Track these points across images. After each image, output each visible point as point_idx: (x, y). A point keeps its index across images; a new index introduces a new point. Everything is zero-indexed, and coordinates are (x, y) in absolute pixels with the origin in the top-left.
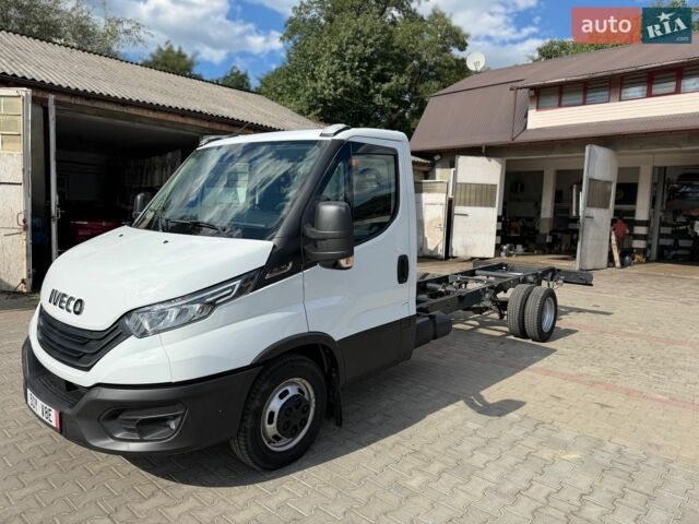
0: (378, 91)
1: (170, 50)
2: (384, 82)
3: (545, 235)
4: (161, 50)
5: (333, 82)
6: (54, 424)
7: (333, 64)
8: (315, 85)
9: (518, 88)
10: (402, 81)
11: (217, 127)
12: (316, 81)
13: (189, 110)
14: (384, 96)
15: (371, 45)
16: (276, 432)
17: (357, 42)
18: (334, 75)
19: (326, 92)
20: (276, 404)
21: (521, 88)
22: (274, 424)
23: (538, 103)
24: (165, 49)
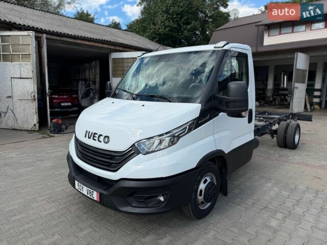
0: (185, 29)
1: (83, 12)
2: (188, 25)
3: (270, 97)
4: (78, 12)
5: (164, 25)
6: (95, 199)
7: (163, 16)
8: (155, 27)
9: (260, 25)
10: (197, 24)
11: (118, 48)
12: (155, 25)
13: (105, 40)
14: (188, 31)
15: (182, 7)
16: (203, 200)
17: (175, 5)
18: (164, 22)
19: (160, 30)
20: (202, 186)
21: (261, 25)
22: (202, 197)
23: (269, 33)
24: (80, 12)
